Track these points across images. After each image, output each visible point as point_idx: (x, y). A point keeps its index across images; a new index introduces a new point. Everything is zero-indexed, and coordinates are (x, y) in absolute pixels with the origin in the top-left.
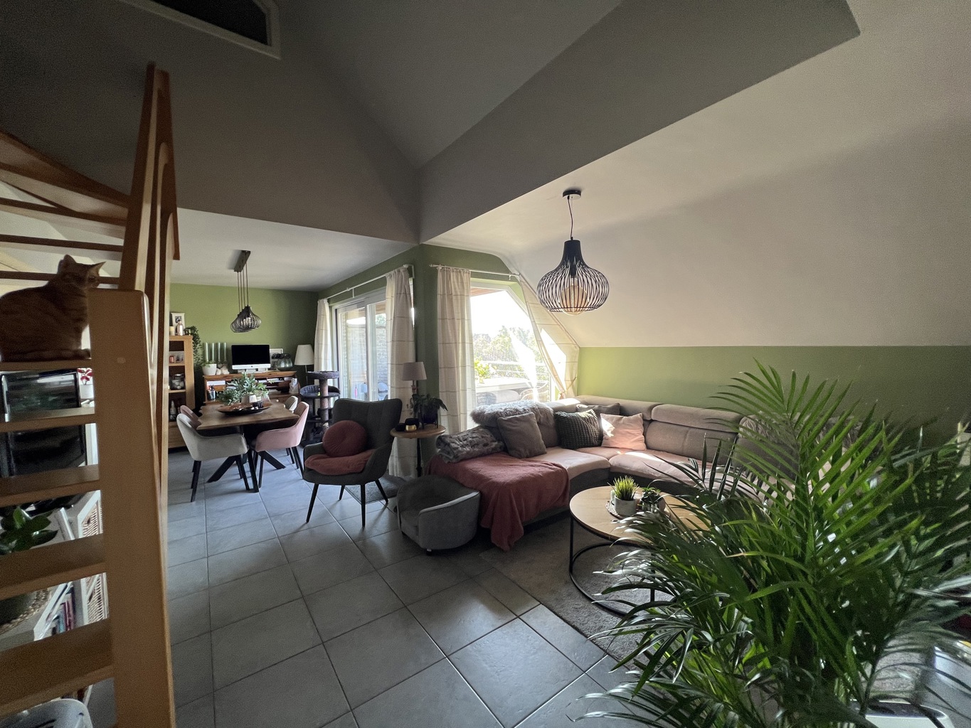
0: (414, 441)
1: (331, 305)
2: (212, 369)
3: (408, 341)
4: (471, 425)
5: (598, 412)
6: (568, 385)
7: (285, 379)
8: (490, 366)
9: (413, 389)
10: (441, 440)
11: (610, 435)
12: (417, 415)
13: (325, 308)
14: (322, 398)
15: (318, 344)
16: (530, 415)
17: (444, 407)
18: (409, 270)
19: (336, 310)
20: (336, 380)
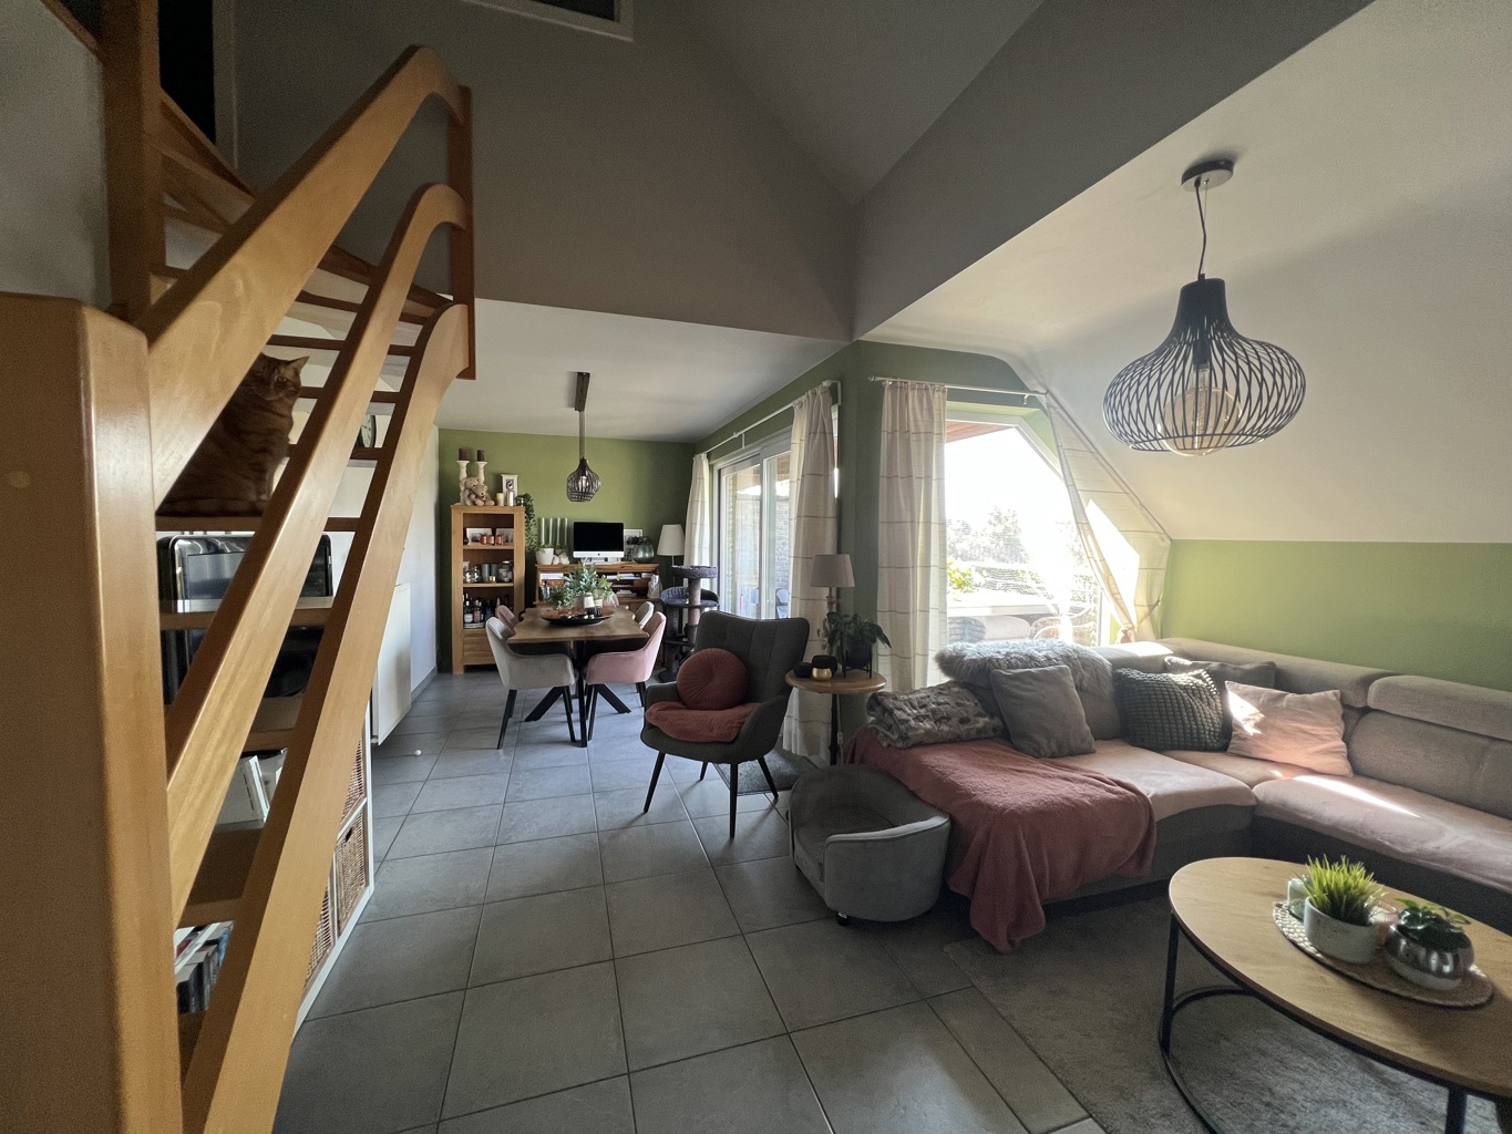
0: (829, 697)
1: (712, 462)
2: (547, 556)
3: (825, 518)
4: (936, 677)
5: (1219, 678)
6: (1142, 615)
7: (644, 575)
8: (973, 569)
9: (830, 604)
10: (877, 701)
11: (1250, 729)
12: (834, 649)
13: (703, 466)
14: (692, 607)
15: (691, 524)
16: (1061, 670)
17: (885, 640)
18: (833, 391)
19: (720, 471)
20: (715, 580)
